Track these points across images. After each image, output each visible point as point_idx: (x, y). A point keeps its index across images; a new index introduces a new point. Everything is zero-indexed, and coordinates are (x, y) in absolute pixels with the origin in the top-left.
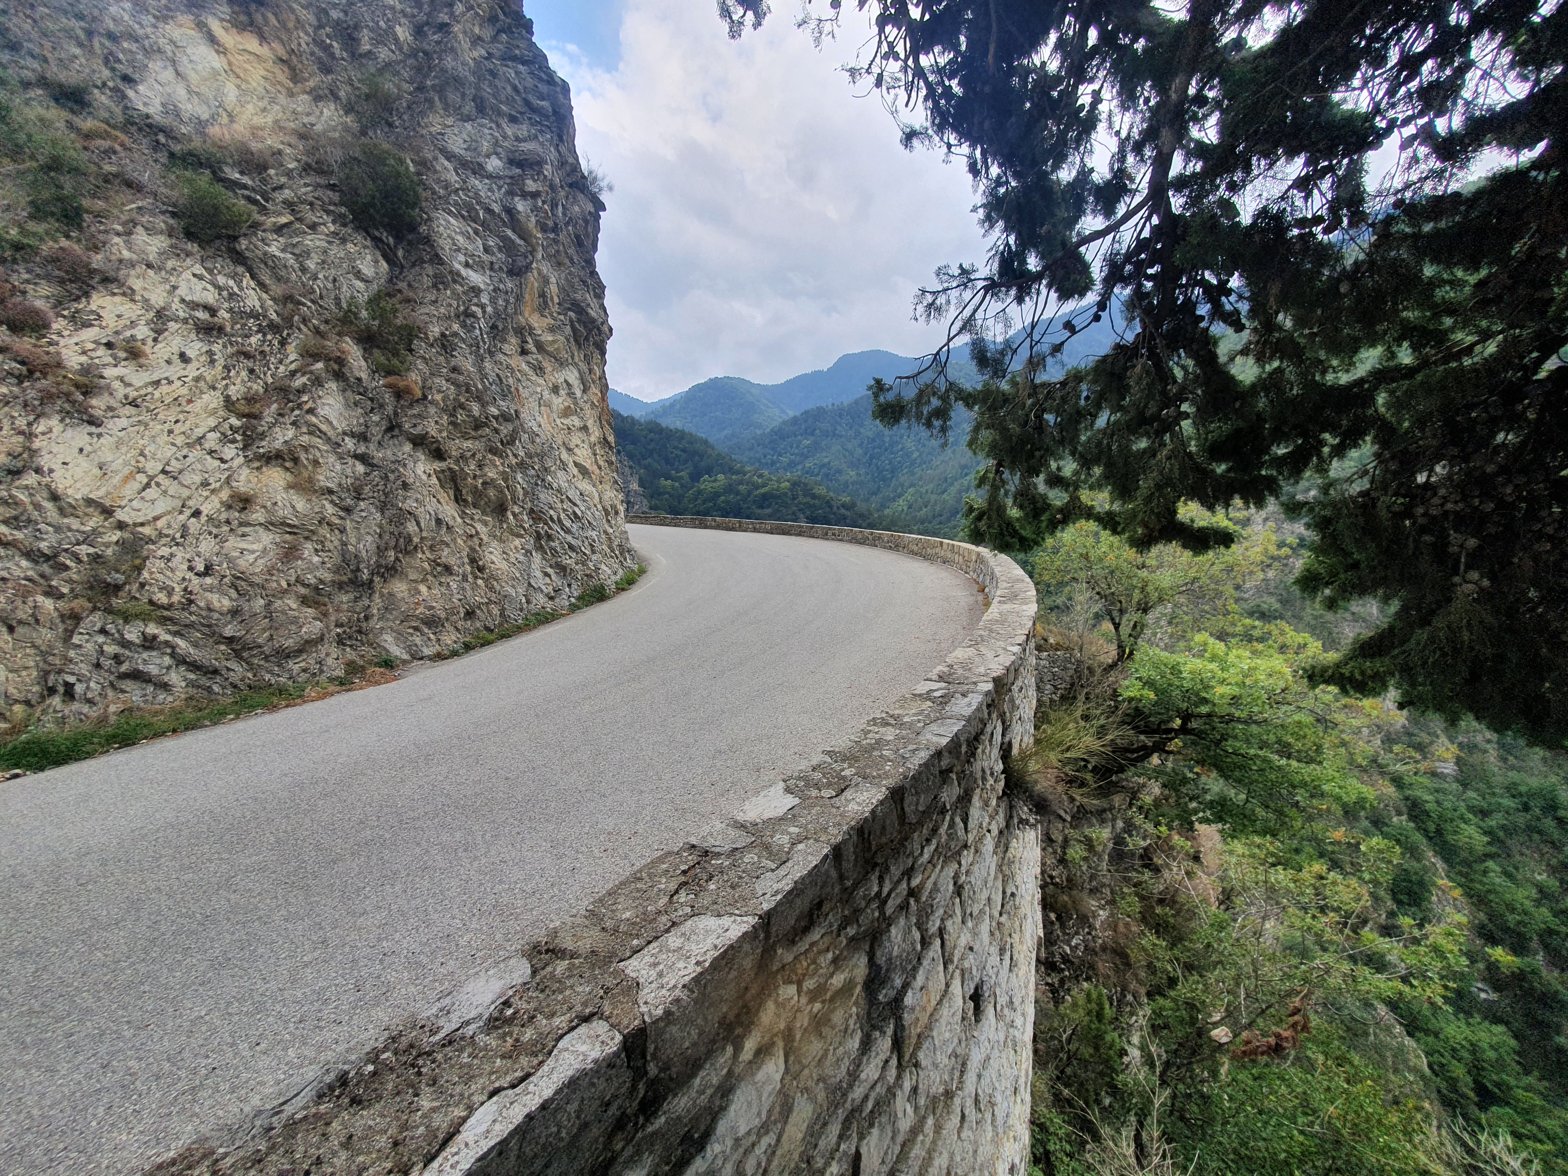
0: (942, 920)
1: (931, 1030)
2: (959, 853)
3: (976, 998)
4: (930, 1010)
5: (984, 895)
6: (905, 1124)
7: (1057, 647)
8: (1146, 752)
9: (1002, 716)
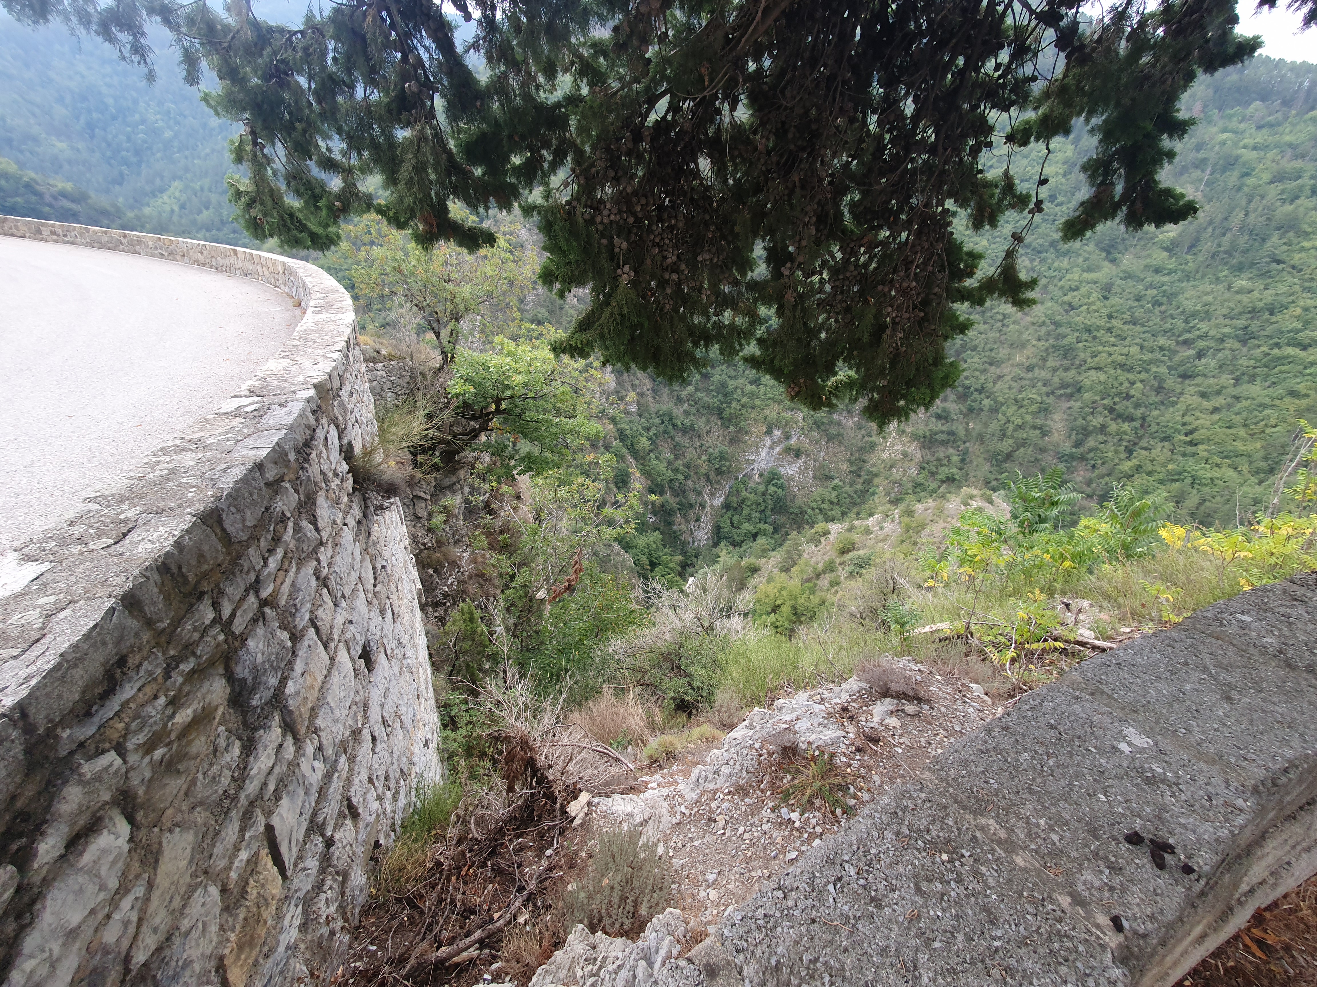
0: (312, 612)
1: (324, 698)
2: (315, 551)
3: (366, 655)
4: (317, 686)
5: (354, 576)
6: (315, 779)
7: (390, 358)
8: (476, 433)
9: (334, 421)
